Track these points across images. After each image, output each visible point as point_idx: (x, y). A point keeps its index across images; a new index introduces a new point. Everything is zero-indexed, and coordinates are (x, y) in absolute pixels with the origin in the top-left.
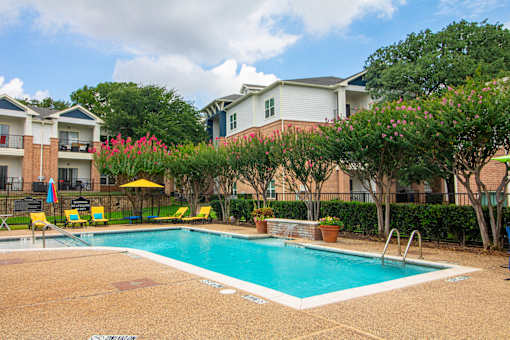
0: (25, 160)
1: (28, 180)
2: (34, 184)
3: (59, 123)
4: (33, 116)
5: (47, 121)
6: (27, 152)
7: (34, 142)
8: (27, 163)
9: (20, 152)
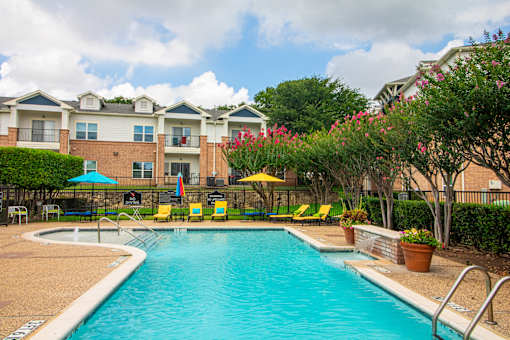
0: (201, 158)
1: (204, 175)
2: (208, 178)
3: (229, 123)
4: (208, 118)
5: (218, 122)
6: (203, 151)
7: (209, 141)
8: (203, 160)
9: (197, 151)
